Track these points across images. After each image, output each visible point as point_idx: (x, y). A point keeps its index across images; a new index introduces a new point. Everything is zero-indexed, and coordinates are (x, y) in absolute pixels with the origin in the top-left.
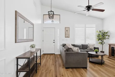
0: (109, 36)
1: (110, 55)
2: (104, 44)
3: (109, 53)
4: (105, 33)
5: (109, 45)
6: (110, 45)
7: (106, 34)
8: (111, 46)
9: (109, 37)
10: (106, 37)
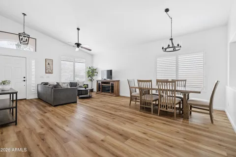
0: (97, 72)
2: (93, 81)
4: (94, 70)
6: (98, 81)
9: (97, 74)
10: (95, 73)
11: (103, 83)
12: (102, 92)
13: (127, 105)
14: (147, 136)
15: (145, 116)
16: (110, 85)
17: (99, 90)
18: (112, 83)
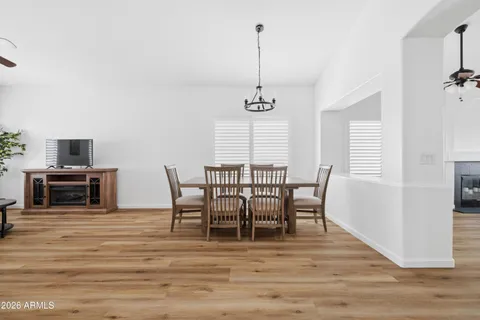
0: (23, 145)
1: (27, 205)
2: (4, 172)
3: (27, 197)
4: (8, 136)
5: (24, 175)
6: (28, 174)
7: (11, 140)
8: (33, 176)
9: (24, 149)
10: (12, 148)
11: (52, 177)
12: (51, 205)
13: (162, 232)
14: (287, 301)
15: (232, 250)
16: (88, 182)
17: (38, 202)
18: (95, 176)
